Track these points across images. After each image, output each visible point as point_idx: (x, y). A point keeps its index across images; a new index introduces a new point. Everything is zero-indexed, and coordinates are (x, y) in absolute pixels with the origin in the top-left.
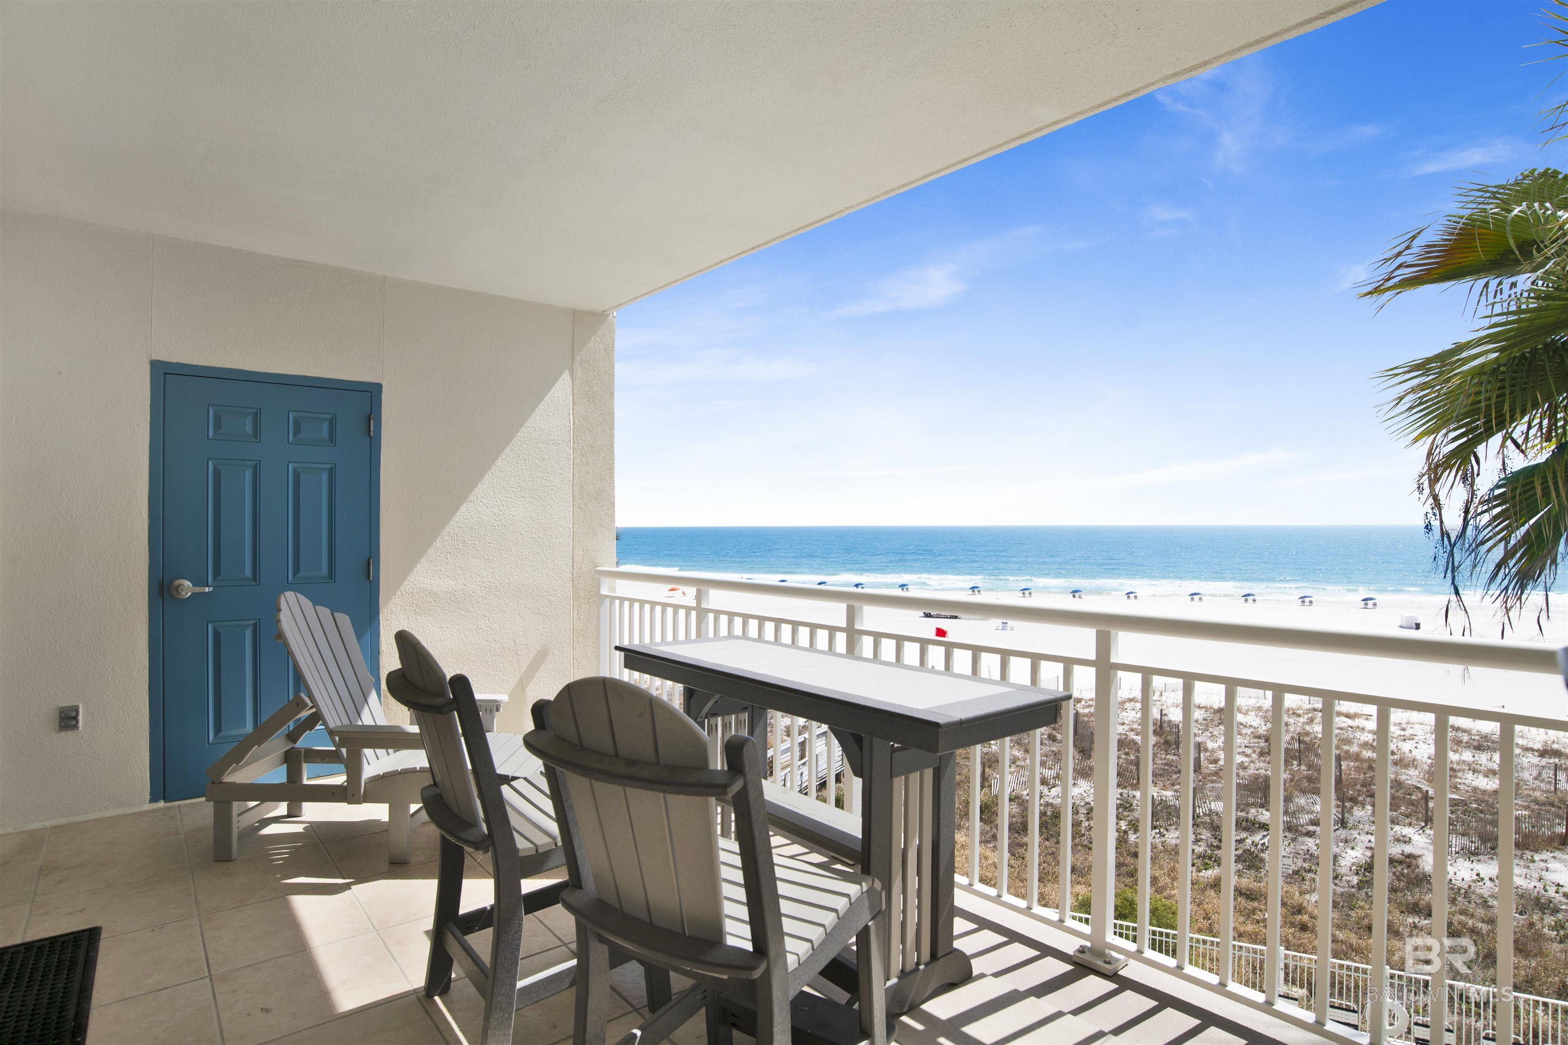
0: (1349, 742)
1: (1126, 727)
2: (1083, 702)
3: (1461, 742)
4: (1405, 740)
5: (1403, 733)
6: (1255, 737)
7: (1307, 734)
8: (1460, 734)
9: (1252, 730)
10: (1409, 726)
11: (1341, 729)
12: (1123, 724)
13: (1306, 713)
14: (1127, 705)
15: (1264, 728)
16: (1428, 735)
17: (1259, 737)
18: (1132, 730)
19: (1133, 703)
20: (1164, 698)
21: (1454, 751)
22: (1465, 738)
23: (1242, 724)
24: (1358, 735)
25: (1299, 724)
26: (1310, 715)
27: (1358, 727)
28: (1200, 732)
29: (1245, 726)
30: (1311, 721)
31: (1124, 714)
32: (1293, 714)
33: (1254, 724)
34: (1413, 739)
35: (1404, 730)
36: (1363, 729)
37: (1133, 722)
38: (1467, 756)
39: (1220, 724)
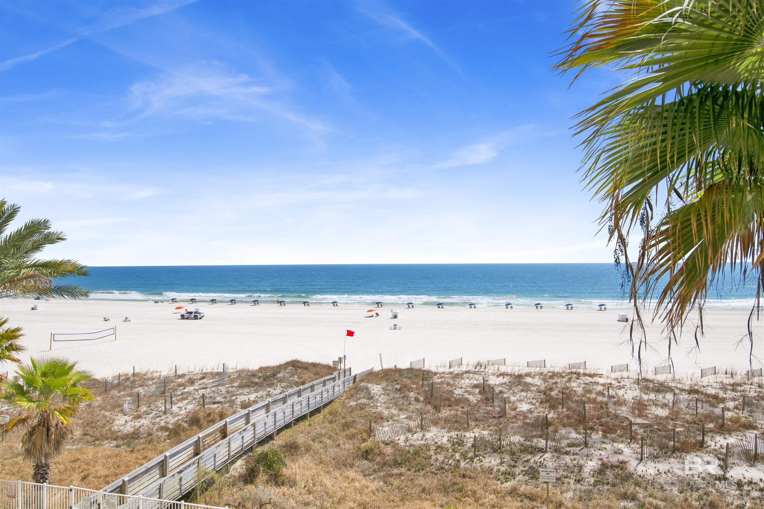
0: (590, 392)
1: (463, 390)
2: (438, 375)
3: (649, 388)
4: (620, 388)
5: (619, 384)
6: (538, 392)
7: (567, 388)
8: (648, 383)
9: (537, 387)
10: (622, 380)
11: (586, 384)
12: (461, 388)
13: (567, 376)
14: (465, 375)
15: (543, 386)
16: (632, 385)
17: (540, 392)
18: (466, 392)
19: (468, 374)
20: (487, 370)
21: (645, 394)
22: (651, 386)
23: (531, 384)
24: (595, 387)
25: (563, 383)
26: (569, 376)
27: (595, 382)
28: (507, 390)
29: (533, 385)
30: (570, 380)
31: (463, 381)
32: (560, 376)
33: (538, 384)
34: (624, 388)
35: (619, 382)
36: (598, 383)
37: (467, 386)
38: (652, 396)
39: (518, 385)
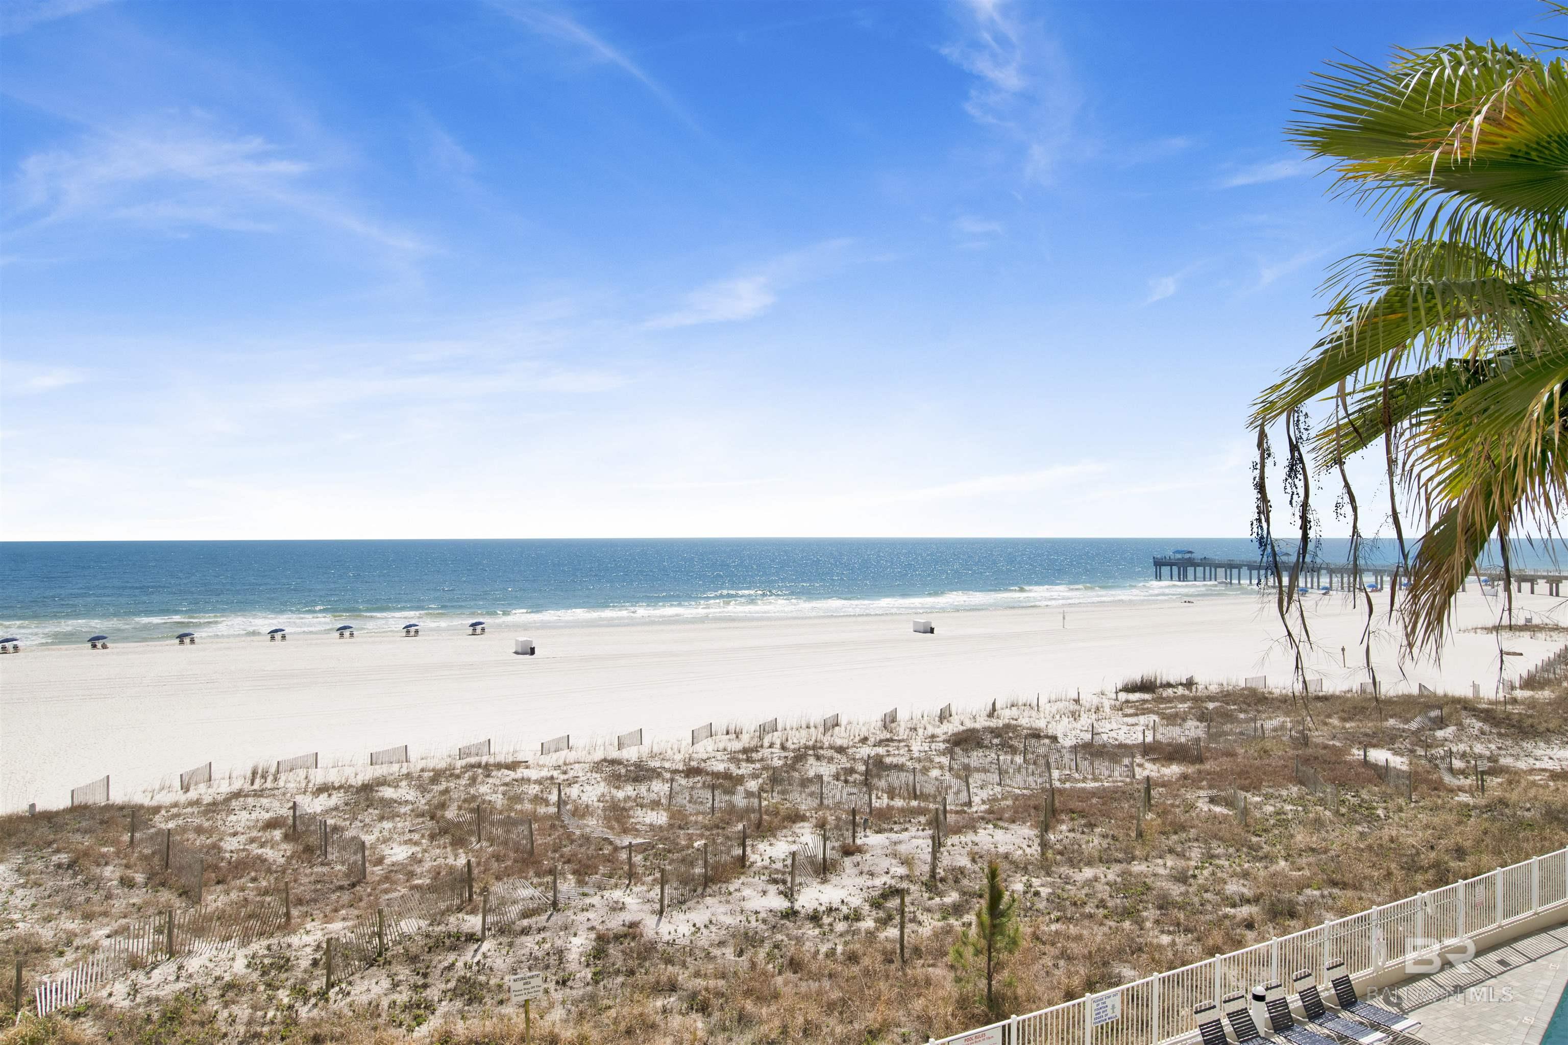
0: (518, 799)
1: (242, 838)
2: (163, 812)
3: (620, 776)
4: (570, 785)
5: (566, 777)
6: (418, 816)
7: (474, 798)
8: (616, 767)
9: (410, 807)
10: (569, 767)
11: (506, 784)
12: (235, 834)
13: (465, 772)
14: (234, 804)
15: (423, 801)
16: (589, 774)
17: (423, 815)
18: (252, 841)
19: (242, 799)
20: (281, 783)
21: (616, 788)
22: (623, 771)
23: (396, 801)
24: (525, 787)
25: (462, 788)
26: (470, 773)
27: (523, 779)
28: (348, 823)
29: (400, 803)
30: (473, 780)
31: (232, 818)
32: (451, 775)
33: (410, 798)
34: (576, 782)
35: (565, 773)
36: (529, 780)
37: (248, 828)
38: (629, 790)
39: (368, 806)
